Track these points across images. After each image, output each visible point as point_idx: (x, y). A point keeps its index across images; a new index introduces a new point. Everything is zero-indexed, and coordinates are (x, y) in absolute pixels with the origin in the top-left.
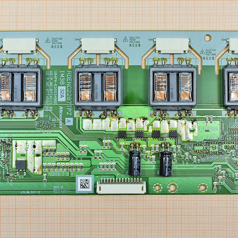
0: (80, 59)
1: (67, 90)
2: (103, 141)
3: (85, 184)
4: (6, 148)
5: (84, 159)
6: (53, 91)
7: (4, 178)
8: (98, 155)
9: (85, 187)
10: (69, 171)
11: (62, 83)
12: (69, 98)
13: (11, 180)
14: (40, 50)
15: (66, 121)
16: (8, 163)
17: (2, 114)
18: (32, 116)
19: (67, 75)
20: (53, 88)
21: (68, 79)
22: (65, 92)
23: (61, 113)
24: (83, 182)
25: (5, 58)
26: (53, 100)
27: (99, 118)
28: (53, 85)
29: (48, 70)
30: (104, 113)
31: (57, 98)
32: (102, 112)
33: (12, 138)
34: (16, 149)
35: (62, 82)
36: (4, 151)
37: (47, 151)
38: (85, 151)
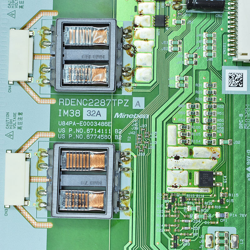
0: (40, 85)
1: (89, 105)
2: (170, 51)
3: (236, 80)
4: (179, 203)
5: (197, 81)
6: (90, 127)
7: (227, 207)
8: (192, 59)
9: (241, 79)
10: (215, 104)
11: (79, 113)
12: (102, 102)
13: (230, 195)
14: (24, 149)
15: (138, 107)
16: (203, 199)
17: (125, 208)
18: (128, 160)
19: (66, 105)
20: (85, 128)
21: (71, 105)
22: (92, 109)
23: (125, 115)
24: (234, 83)
25: (35, 204)
26: (104, 128)
27: (134, 57)
28: (82, 127)
29: (57, 136)
30: (126, 49)
31: (101, 121)
32: (125, 51)
33: (164, 193)
34: (180, 187)
35: (77, 113)
36: (183, 206)
37: (184, 138)
38: (185, 79)
